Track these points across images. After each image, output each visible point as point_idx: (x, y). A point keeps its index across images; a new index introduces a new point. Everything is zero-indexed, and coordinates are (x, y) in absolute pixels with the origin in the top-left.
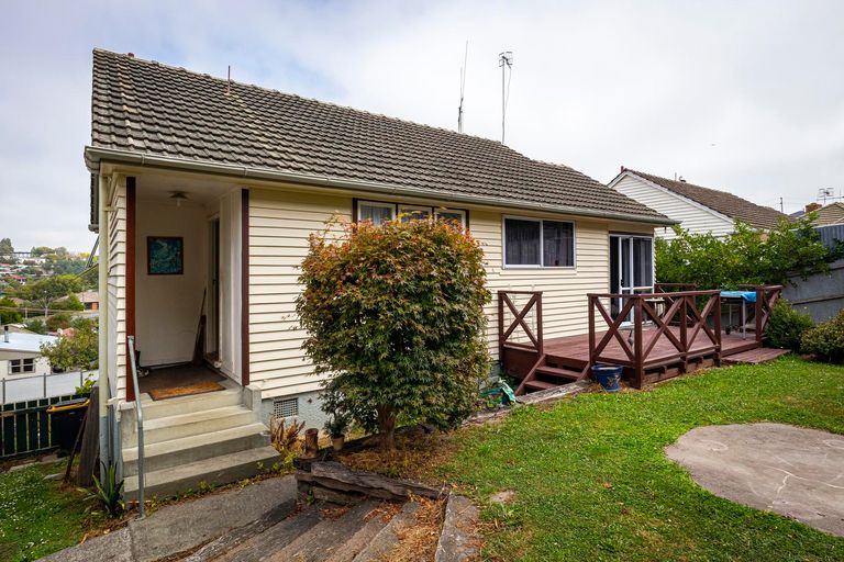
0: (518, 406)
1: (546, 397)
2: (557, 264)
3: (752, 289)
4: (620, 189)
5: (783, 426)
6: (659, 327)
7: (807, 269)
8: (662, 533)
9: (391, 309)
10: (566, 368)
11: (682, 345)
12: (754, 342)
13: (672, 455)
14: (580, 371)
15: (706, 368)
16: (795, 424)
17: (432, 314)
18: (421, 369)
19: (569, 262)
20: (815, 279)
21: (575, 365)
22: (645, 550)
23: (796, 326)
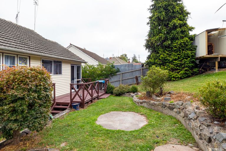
0: (54, 119)
1: (61, 115)
2: (57, 74)
3: (103, 80)
4: (70, 50)
5: (115, 112)
6: (88, 91)
7: (113, 74)
8: (102, 140)
9: (28, 96)
10: (63, 105)
11: (92, 95)
12: (104, 93)
13: (98, 123)
14: (68, 106)
15: (96, 101)
16: (117, 111)
17: (41, 96)
18: (38, 114)
19: (60, 73)
20: (114, 77)
21: (66, 104)
22: (101, 144)
23: (112, 88)
